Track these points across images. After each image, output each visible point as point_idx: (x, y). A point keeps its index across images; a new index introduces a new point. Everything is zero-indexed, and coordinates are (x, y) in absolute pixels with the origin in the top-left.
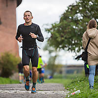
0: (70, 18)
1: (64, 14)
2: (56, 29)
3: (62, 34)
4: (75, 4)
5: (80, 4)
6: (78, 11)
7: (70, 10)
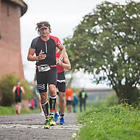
0: (87, 30)
1: (79, 26)
2: (69, 45)
3: (76, 51)
4: (93, 14)
5: (99, 14)
6: (96, 23)
7: (86, 21)
